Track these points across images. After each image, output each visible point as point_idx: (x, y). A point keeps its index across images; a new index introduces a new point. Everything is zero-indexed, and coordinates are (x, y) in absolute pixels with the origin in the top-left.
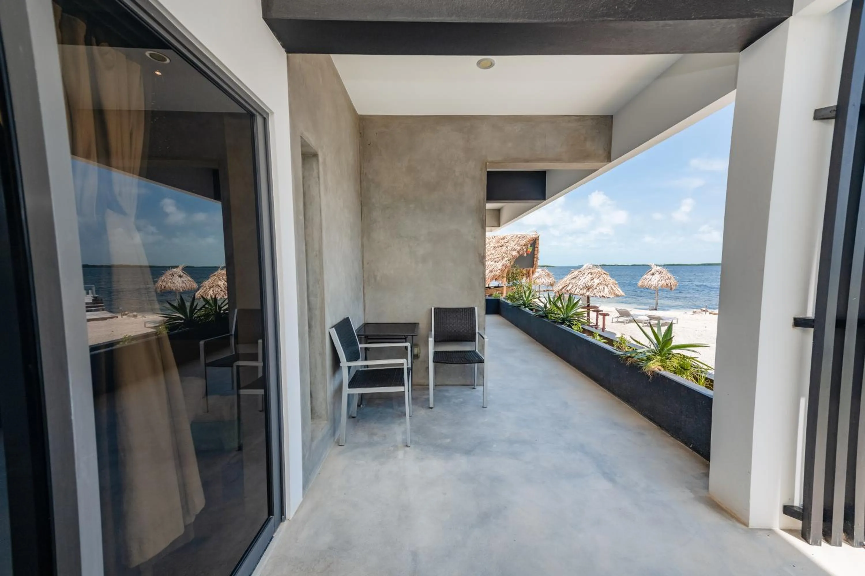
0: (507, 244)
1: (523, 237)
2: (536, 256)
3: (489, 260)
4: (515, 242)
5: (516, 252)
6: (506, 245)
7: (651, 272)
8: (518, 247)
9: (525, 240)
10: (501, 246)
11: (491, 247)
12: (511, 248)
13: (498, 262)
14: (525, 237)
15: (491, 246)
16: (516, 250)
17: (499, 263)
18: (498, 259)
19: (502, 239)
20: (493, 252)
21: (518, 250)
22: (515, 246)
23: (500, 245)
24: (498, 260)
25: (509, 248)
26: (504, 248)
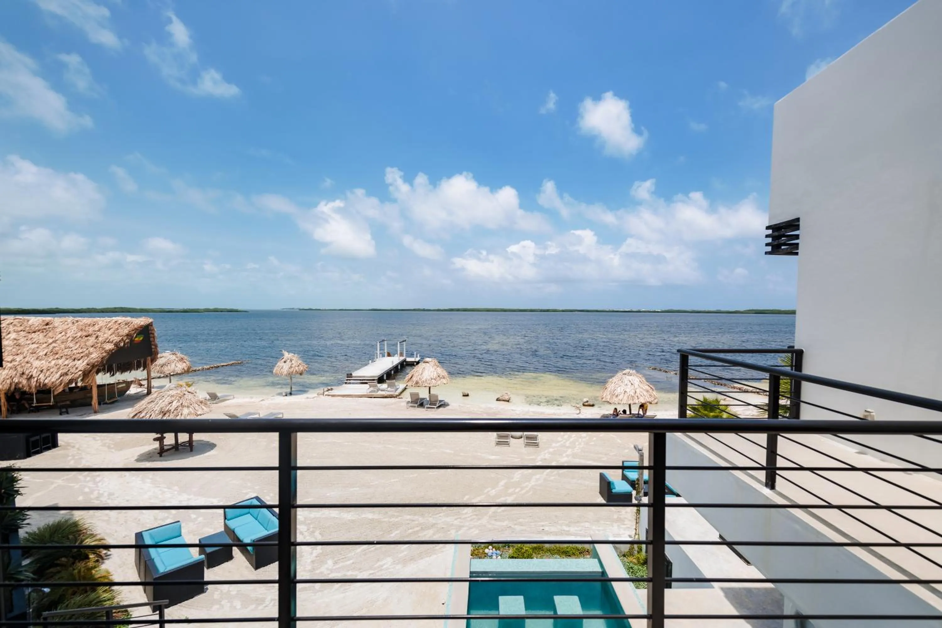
0: (99, 332)
1: (126, 324)
2: (153, 343)
3: (62, 357)
4: (112, 330)
5: (112, 344)
6: (96, 335)
7: (284, 360)
8: (115, 338)
9: (128, 329)
10: (86, 336)
11: (69, 337)
12: (104, 338)
13: (79, 360)
14: (129, 323)
15: (68, 335)
16: (112, 342)
17: (81, 361)
18: (79, 355)
19: (89, 325)
20: (71, 345)
21: (114, 342)
22: (112, 336)
23: (85, 334)
24: (80, 357)
25: (100, 339)
26: (92, 340)
